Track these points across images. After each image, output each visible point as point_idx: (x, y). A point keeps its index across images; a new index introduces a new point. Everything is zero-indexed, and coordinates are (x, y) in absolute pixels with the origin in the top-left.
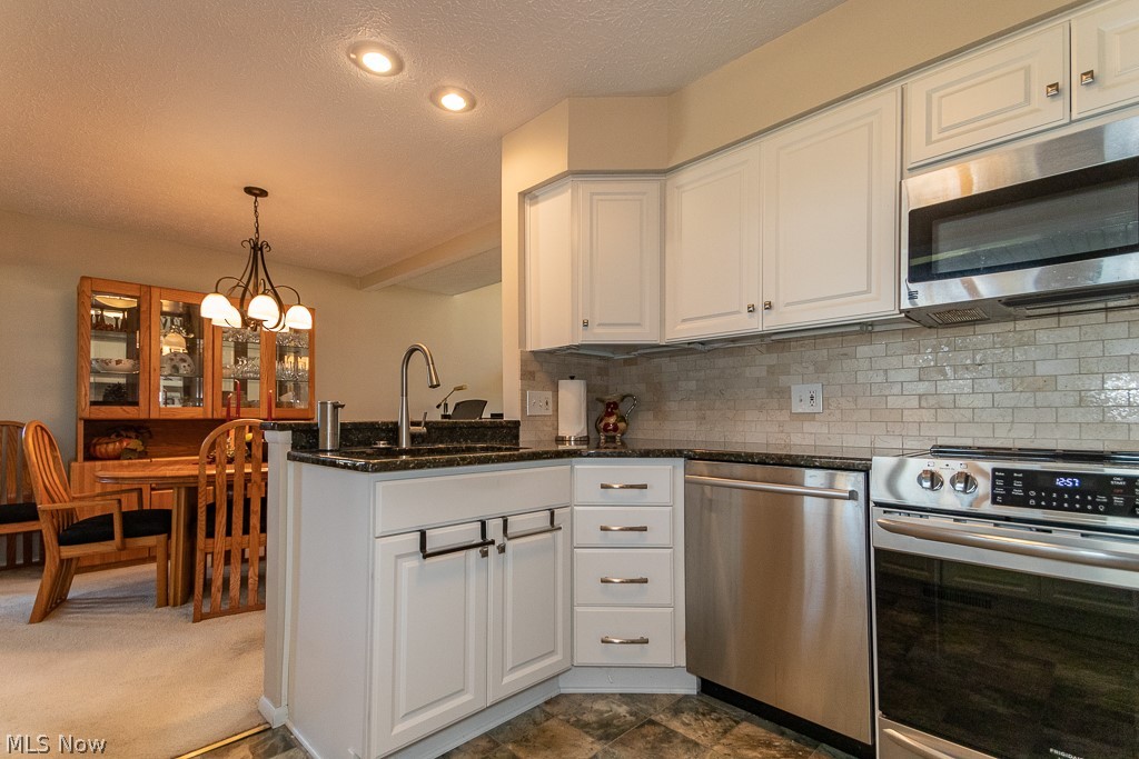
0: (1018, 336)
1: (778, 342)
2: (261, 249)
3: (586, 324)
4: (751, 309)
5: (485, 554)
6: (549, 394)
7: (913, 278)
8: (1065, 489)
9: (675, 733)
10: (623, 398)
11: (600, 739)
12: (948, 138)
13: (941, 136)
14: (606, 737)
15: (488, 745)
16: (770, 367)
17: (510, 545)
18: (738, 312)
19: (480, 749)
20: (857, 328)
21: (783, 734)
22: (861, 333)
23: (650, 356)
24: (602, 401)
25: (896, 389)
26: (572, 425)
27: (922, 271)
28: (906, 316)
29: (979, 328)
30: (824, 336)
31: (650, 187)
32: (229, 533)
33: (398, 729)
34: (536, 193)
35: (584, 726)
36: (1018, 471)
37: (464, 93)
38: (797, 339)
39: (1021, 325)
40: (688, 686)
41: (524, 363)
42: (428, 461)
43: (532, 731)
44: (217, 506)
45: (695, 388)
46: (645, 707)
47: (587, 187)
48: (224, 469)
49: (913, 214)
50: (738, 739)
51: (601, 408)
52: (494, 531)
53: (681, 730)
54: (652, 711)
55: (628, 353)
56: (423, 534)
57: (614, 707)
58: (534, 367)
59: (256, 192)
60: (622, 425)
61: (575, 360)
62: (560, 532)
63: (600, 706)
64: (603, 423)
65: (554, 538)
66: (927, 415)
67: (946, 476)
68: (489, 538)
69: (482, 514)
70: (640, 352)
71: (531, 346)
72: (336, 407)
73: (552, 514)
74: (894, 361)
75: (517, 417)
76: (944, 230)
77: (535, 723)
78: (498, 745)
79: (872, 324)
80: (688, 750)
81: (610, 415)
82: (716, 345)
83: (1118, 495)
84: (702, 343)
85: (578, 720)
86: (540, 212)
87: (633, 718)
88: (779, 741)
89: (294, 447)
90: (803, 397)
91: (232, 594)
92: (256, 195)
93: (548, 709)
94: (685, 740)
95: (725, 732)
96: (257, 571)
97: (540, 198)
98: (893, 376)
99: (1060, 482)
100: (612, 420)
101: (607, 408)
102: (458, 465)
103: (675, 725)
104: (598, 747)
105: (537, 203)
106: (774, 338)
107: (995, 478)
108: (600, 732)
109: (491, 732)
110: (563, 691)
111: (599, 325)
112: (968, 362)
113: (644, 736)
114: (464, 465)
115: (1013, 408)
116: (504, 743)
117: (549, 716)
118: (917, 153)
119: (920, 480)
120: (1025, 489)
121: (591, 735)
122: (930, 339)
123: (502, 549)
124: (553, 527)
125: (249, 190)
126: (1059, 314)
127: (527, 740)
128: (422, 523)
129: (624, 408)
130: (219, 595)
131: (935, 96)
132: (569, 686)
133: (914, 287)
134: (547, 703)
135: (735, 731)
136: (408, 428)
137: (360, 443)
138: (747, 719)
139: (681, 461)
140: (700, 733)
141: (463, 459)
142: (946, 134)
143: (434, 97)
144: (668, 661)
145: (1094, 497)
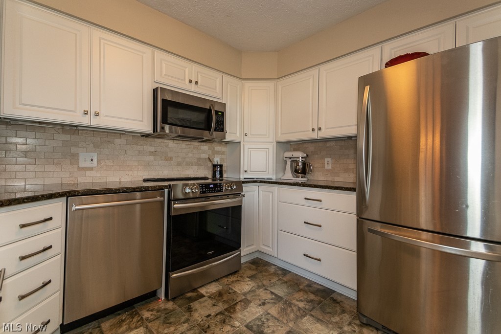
16: (64, 142)
135: (104, 329)
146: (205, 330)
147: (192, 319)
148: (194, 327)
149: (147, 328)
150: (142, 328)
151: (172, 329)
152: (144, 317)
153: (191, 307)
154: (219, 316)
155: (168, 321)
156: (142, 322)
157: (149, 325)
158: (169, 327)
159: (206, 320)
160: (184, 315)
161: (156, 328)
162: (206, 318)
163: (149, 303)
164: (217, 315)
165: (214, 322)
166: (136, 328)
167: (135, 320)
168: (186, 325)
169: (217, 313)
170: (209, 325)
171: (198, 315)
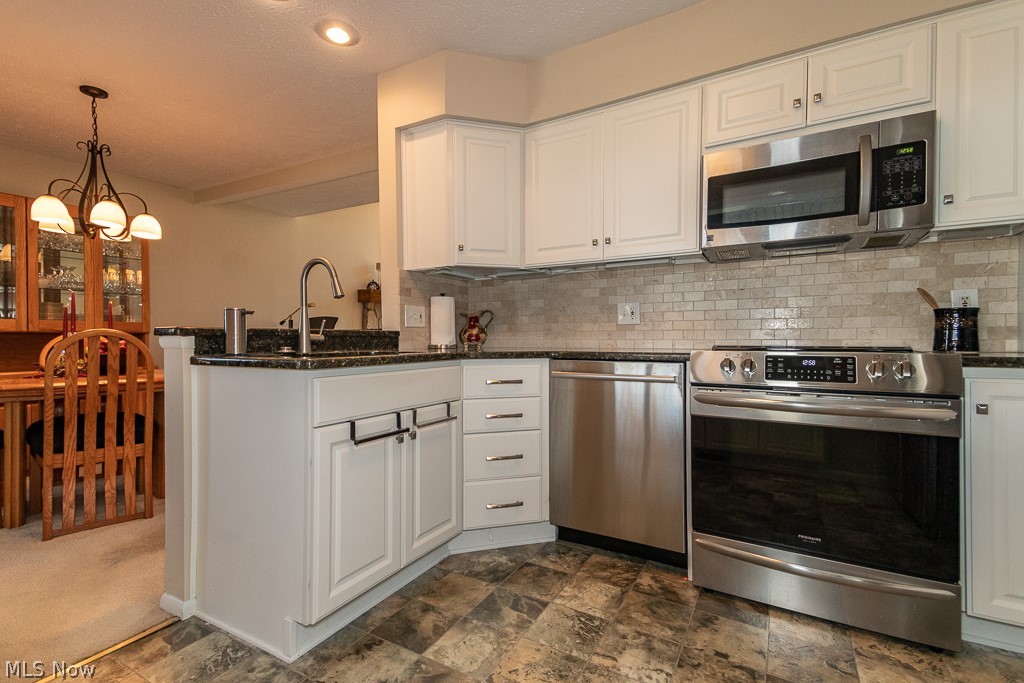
0: (765, 271)
1: (608, 270)
2: (100, 152)
3: (461, 248)
4: (595, 243)
5: (401, 441)
6: (422, 309)
7: (710, 226)
8: (808, 367)
9: (548, 569)
10: (483, 313)
11: (492, 581)
12: (731, 128)
13: (728, 126)
14: (496, 580)
15: (401, 601)
16: (601, 289)
17: (419, 432)
18: (584, 245)
19: (395, 604)
20: (667, 261)
21: (621, 558)
22: (669, 264)
23: (503, 279)
24: (466, 316)
25: (690, 307)
26: (443, 336)
27: (716, 221)
28: (703, 254)
29: (743, 264)
30: (642, 266)
31: (512, 137)
32: (80, 447)
33: (335, 593)
34: (412, 130)
35: (477, 575)
36: (781, 357)
37: (350, 28)
38: (622, 268)
39: (768, 263)
40: (549, 535)
41: (402, 281)
42: (357, 360)
43: (435, 585)
44: (66, 419)
45: (542, 305)
46: (519, 555)
47: (460, 131)
48: (75, 381)
49: (711, 180)
50: (592, 566)
51: (464, 321)
52: (406, 422)
53: (551, 567)
54: (526, 557)
55: (486, 276)
56: (353, 424)
57: (496, 558)
58: (409, 284)
59: (94, 92)
60: (482, 336)
61: (443, 280)
62: (454, 422)
63: (485, 559)
64: (467, 334)
65: (450, 426)
66: (709, 325)
67: (737, 363)
68: (403, 427)
69: (397, 407)
70: (499, 274)
71: (407, 267)
72: (243, 313)
73: (449, 406)
74: (688, 286)
75: (397, 328)
76: (729, 193)
77: (436, 579)
78: (410, 599)
79: (675, 258)
80: (560, 578)
81: (473, 327)
82: (560, 271)
83: (838, 369)
84: (550, 269)
85: (471, 572)
86: (414, 148)
87: (513, 564)
88: (619, 563)
89: (197, 352)
90: (625, 312)
91: (87, 509)
92: (94, 96)
93: (443, 567)
94: (556, 573)
95: (583, 562)
96: (114, 485)
97: (416, 135)
98: (688, 297)
99: (805, 363)
100: (475, 331)
101: (470, 321)
102: (380, 364)
103: (545, 563)
104: (492, 588)
105: (413, 139)
106: (608, 266)
107: (767, 362)
108: (491, 577)
109: (401, 590)
110: (452, 553)
111: (472, 250)
112: (736, 288)
113: (525, 575)
114: (384, 364)
115: (762, 319)
116: (415, 596)
117: (446, 573)
118: (713, 136)
119: (722, 366)
120: (785, 369)
121: (484, 580)
122: (713, 271)
123: (413, 436)
124: (449, 418)
125: (85, 89)
126: (789, 256)
127: (433, 592)
128: (351, 416)
129: (483, 321)
130: (72, 511)
131: (724, 96)
132: (455, 548)
133: (712, 232)
134: (441, 563)
135: (589, 561)
136: (308, 336)
137: (260, 349)
138: (595, 552)
139: (546, 361)
140: (565, 566)
141: (383, 359)
142: (731, 125)
143: (319, 29)
144: (537, 518)
145: (824, 372)
146: (683, 664)
147: (690, 635)
148: (677, 645)
149: (623, 593)
150: (619, 589)
151: (646, 620)
152: (638, 580)
153: (716, 622)
154: (738, 672)
155: (654, 608)
156: (630, 584)
157: (631, 593)
158: (646, 615)
159: (706, 655)
160: (685, 620)
161: (631, 602)
162: (712, 653)
163: (668, 571)
164: (741, 667)
165: (718, 670)
166: (615, 584)
167: (626, 575)
168: (670, 633)
169: (744, 665)
170: (699, 664)
171: (706, 638)
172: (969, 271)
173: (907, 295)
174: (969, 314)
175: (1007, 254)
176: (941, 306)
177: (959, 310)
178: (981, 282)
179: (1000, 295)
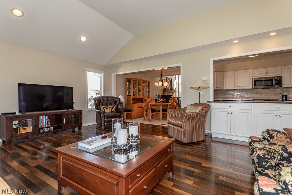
7: (254, 86)
28: (253, 89)
76: (256, 82)
131: (255, 71)
172: (286, 91)
173: (279, 94)
174: (286, 96)
175: (291, 90)
176: (283, 95)
177: (285, 96)
178: (287, 92)
179: (290, 94)
